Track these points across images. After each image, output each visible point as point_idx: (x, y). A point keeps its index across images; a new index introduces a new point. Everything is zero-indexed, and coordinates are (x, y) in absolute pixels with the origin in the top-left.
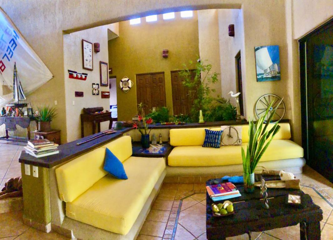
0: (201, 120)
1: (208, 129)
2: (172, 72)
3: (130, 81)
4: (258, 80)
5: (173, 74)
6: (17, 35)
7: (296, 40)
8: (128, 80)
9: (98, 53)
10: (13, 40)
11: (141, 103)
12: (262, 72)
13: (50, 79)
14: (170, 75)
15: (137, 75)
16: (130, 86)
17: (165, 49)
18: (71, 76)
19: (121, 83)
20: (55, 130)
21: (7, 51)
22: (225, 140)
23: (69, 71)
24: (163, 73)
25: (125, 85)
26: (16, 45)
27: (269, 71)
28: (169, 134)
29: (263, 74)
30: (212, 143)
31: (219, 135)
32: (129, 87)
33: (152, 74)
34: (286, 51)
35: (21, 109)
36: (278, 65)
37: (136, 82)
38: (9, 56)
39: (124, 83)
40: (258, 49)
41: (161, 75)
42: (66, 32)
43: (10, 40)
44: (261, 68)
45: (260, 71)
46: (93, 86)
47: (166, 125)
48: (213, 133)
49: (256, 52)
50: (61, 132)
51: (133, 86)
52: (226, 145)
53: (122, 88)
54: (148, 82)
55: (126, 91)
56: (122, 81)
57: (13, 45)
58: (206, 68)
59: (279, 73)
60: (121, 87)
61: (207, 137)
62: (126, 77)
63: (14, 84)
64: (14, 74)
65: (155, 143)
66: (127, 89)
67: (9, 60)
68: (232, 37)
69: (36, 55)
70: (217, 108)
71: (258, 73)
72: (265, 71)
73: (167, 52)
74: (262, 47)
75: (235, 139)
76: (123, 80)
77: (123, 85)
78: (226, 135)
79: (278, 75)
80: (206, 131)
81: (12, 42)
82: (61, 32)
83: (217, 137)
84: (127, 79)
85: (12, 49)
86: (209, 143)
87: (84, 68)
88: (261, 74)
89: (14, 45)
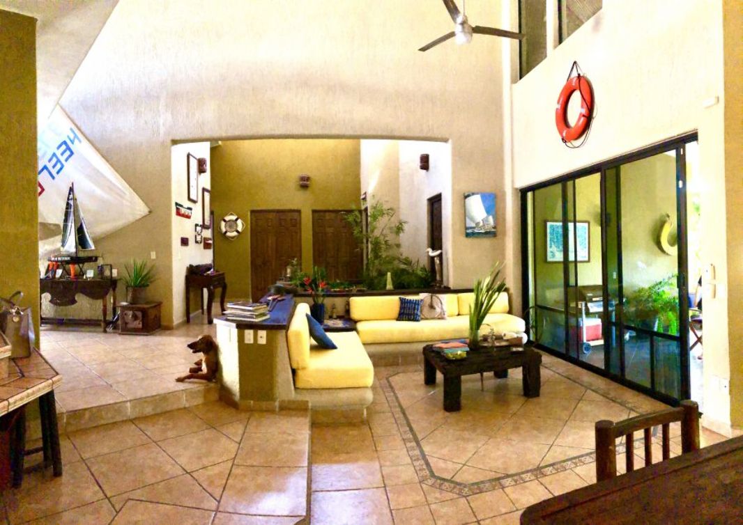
0: (389, 286)
1: (402, 297)
2: (314, 212)
3: (239, 222)
4: (468, 235)
5: (316, 215)
6: (76, 136)
7: (516, 189)
8: (237, 220)
9: (202, 174)
10: (65, 143)
11: (296, 259)
12: (474, 225)
13: (144, 215)
14: (311, 216)
15: (253, 212)
16: (240, 229)
17: (305, 173)
18: (178, 213)
19: (223, 224)
20: (155, 302)
21: (50, 161)
22: (426, 311)
23: (177, 204)
24: (299, 211)
25: (230, 227)
26: (72, 153)
27: (481, 224)
28: (348, 304)
29: (474, 228)
30: (411, 315)
31: (418, 305)
32: (237, 231)
33: (278, 211)
34: (504, 200)
35: (81, 265)
36: (493, 218)
37: (249, 222)
38: (54, 172)
39: (228, 224)
40: (468, 196)
41: (295, 215)
42: (175, 142)
43: (59, 143)
44: (472, 219)
45: (470, 224)
46: (196, 229)
47: (339, 291)
48: (410, 302)
49: (467, 200)
50: (162, 305)
51: (244, 230)
52: (427, 319)
53: (226, 232)
54: (270, 224)
55: (233, 237)
56: (225, 221)
57: (64, 152)
58: (385, 212)
59: (495, 228)
60: (224, 230)
61: (401, 308)
62: (232, 214)
63: (66, 220)
64: (68, 204)
65: (328, 317)
66: (235, 234)
67: (53, 178)
68: (424, 171)
69: (115, 173)
70: (399, 272)
71: (467, 226)
72: (477, 224)
73: (308, 179)
74: (473, 194)
75: (438, 310)
76: (227, 218)
77: (228, 229)
78: (427, 305)
79: (493, 230)
80: (401, 300)
81: (64, 147)
82: (169, 142)
83: (416, 306)
84: (234, 218)
85: (62, 159)
86: (406, 314)
87: (189, 199)
88: (471, 228)
89: (68, 153)
